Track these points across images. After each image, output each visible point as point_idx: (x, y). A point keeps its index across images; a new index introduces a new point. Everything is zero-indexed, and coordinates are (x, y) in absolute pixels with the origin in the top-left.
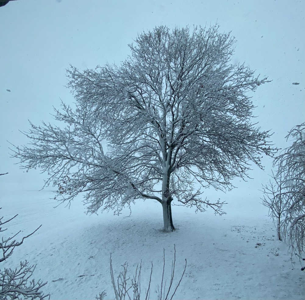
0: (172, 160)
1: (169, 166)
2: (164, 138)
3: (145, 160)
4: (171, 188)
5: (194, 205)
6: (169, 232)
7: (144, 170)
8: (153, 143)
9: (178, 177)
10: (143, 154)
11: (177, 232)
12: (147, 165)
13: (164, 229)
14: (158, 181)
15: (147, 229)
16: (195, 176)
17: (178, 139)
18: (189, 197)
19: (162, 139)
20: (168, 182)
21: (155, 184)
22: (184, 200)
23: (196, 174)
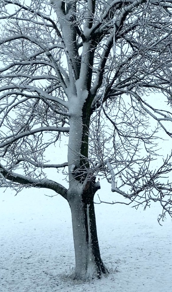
0: (95, 77)
1: (87, 93)
2: (70, 15)
3: (19, 76)
4: (92, 156)
5: (155, 200)
6: (89, 281)
7: (16, 105)
8: (39, 30)
9: (114, 124)
10: (10, 61)
11: (113, 280)
12: (25, 92)
13: (76, 273)
14: (58, 137)
15: (26, 276)
16: (159, 120)
17: (108, 16)
18: (140, 180)
19: (63, 17)
20: (85, 138)
21: (48, 144)
22: (127, 189)
23: (162, 115)
